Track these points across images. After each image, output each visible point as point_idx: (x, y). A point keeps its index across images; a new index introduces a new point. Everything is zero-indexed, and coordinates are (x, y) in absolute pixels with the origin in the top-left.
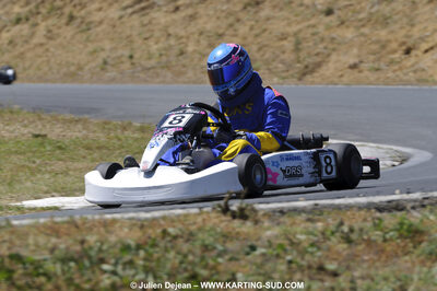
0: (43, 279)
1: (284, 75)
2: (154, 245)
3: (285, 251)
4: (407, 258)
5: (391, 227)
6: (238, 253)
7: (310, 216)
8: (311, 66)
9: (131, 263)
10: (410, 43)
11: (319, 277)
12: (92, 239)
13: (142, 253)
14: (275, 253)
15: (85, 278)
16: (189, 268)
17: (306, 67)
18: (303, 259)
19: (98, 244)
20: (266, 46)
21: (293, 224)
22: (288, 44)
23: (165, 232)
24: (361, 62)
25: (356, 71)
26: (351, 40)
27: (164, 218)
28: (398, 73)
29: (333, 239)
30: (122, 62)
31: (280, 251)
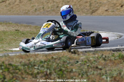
0: (18, 71)
1: (87, 13)
2: (50, 61)
3: (87, 63)
4: (121, 65)
5: (117, 56)
6: (73, 63)
7: (94, 53)
8: (94, 11)
9: (43, 66)
10: (122, 4)
11: (96, 70)
12: (32, 59)
13: (46, 63)
14: (84, 63)
15: (30, 70)
16: (59, 67)
17: (93, 11)
18: (92, 65)
19: (34, 61)
20: (82, 5)
21: (89, 55)
22: (88, 4)
23: (52, 58)
24: (109, 9)
25: (107, 12)
26: (106, 3)
27: (52, 53)
28: (119, 12)
29: (100, 59)
30: (41, 9)
31: (85, 63)
